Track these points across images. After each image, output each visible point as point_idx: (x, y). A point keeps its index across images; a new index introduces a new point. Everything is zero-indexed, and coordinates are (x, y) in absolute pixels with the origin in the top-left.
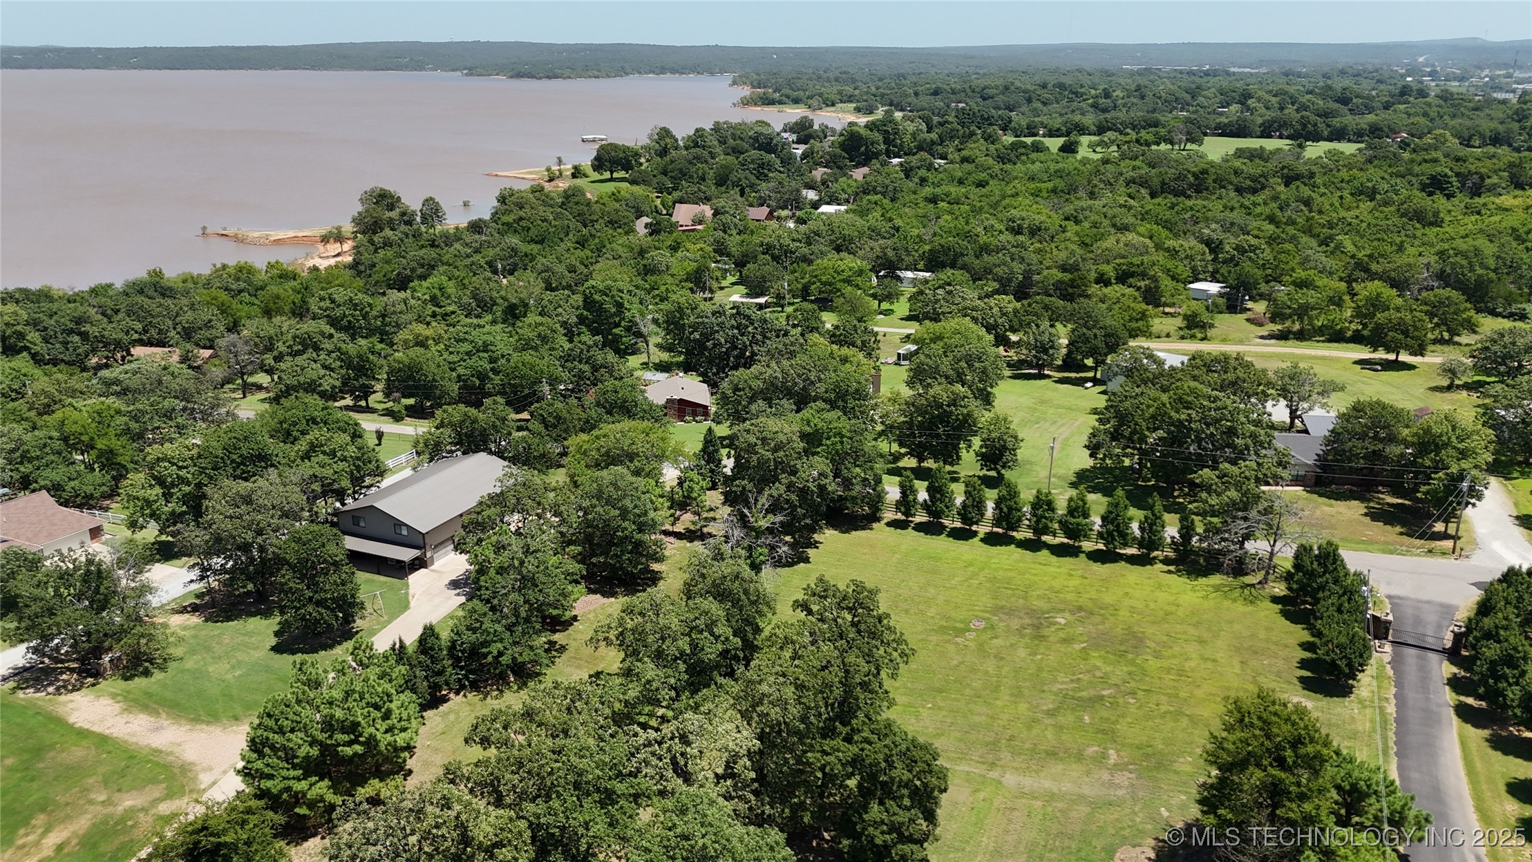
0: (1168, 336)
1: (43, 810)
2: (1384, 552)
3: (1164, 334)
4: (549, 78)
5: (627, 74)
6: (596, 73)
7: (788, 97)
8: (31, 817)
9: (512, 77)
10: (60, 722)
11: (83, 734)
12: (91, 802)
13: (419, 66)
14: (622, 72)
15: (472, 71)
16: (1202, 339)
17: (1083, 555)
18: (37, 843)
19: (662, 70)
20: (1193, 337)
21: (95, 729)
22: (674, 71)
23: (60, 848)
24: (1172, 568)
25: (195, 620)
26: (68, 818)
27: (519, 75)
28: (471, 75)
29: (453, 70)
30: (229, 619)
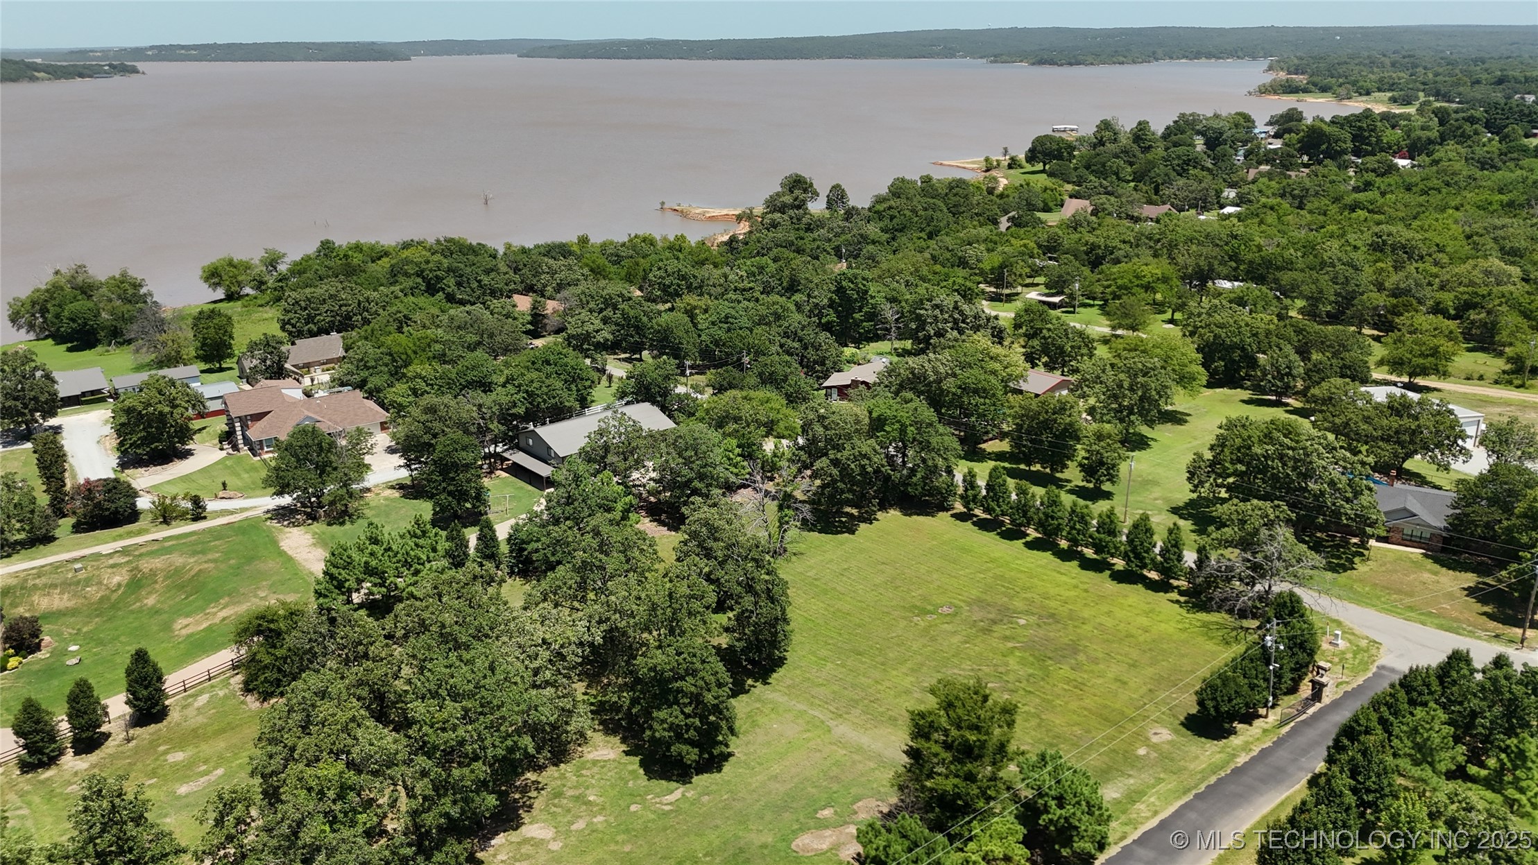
0: (1481, 378)
1: (229, 595)
2: (1441, 627)
3: (1476, 376)
4: (1071, 64)
5: (1157, 59)
6: (1122, 59)
7: (1315, 85)
8: (221, 597)
9: (1033, 64)
10: (275, 543)
11: (282, 554)
12: (256, 596)
13: (949, 53)
14: (1152, 56)
15: (997, 58)
16: (1518, 387)
17: (1108, 572)
18: (215, 614)
19: (1197, 56)
20: (1510, 383)
21: (290, 553)
22: (1209, 56)
23: (224, 619)
24: (1182, 599)
25: (396, 494)
26: (239, 602)
27: (1041, 62)
28: (996, 62)
29: (981, 58)
30: (415, 498)
